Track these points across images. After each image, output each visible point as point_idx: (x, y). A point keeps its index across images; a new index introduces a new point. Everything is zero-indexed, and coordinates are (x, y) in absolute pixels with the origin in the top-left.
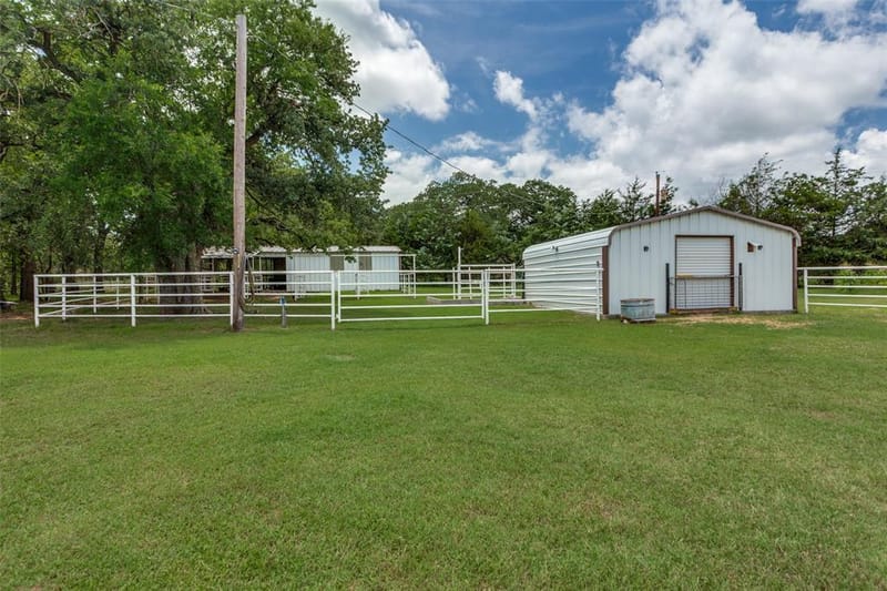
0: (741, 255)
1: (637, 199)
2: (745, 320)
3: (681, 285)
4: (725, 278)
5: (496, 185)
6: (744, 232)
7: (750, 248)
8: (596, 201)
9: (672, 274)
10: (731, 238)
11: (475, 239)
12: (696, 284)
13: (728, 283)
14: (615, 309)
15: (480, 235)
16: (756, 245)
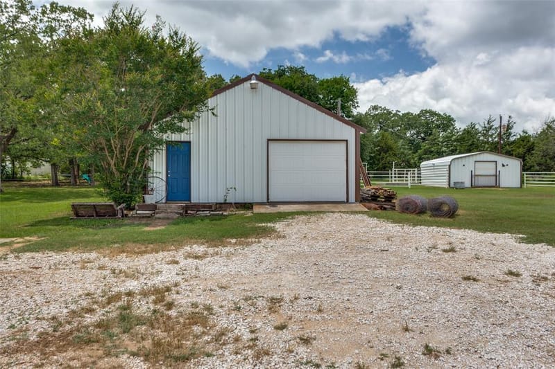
0: (500, 168)
1: (490, 128)
2: (500, 189)
3: (476, 177)
4: (493, 176)
5: (400, 114)
6: (501, 160)
7: (503, 166)
8: (465, 130)
9: (473, 174)
10: (496, 162)
11: (388, 151)
12: (482, 177)
13: (495, 177)
14: (452, 185)
15: (391, 149)
16: (505, 164)
